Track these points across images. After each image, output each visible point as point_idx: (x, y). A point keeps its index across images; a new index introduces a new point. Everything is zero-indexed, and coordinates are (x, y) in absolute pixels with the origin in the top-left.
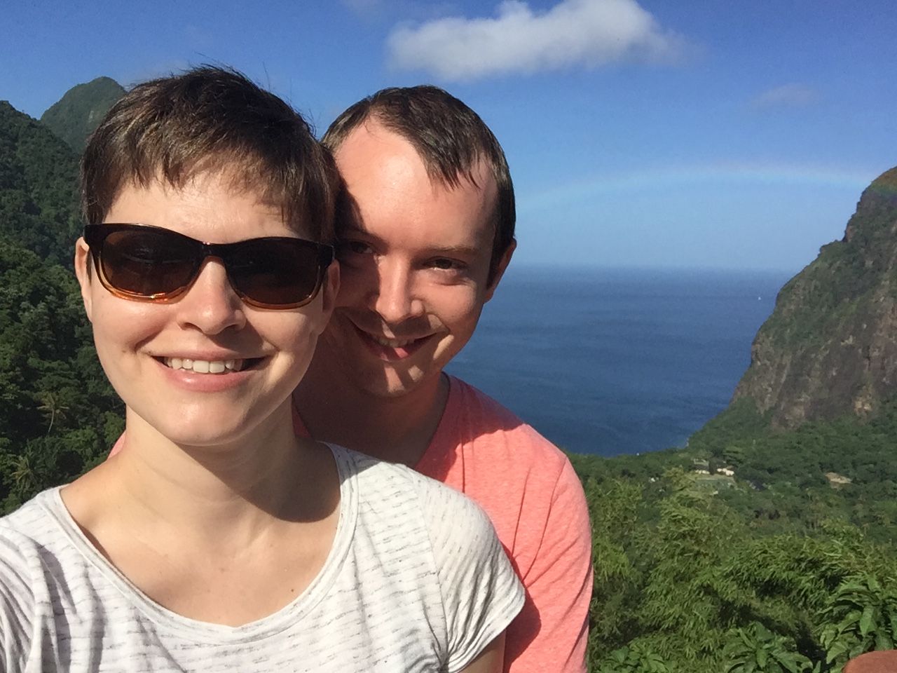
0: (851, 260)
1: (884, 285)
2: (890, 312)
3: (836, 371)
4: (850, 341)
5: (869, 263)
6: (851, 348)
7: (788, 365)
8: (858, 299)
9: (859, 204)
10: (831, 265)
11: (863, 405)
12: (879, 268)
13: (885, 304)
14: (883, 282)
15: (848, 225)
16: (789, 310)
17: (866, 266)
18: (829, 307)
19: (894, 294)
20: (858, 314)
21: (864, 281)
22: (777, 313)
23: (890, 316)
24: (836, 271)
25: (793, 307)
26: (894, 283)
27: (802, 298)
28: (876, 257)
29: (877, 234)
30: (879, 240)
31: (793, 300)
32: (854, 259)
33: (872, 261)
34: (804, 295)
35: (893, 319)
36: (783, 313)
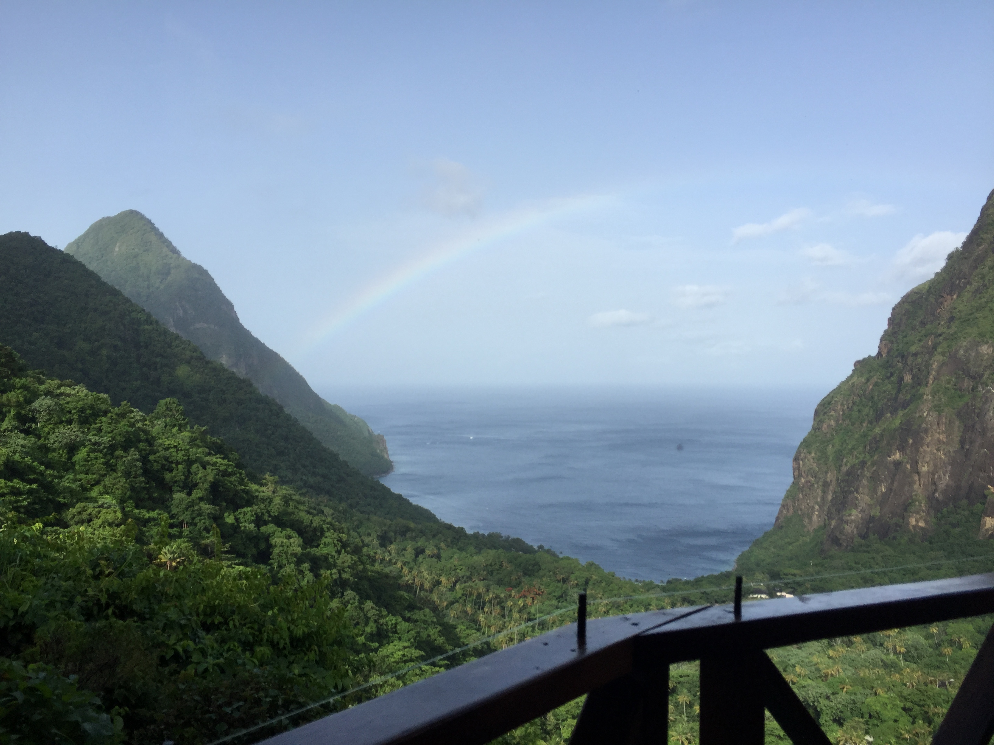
0: (889, 374)
1: (926, 400)
2: (935, 427)
3: (885, 487)
4: (897, 456)
5: (908, 378)
6: (898, 464)
7: (834, 482)
8: (901, 413)
9: (890, 319)
10: (868, 380)
11: (917, 521)
12: (919, 382)
13: (930, 418)
14: (925, 397)
15: (882, 340)
16: (829, 426)
17: (905, 381)
18: (870, 422)
19: (938, 408)
20: (902, 429)
21: (904, 396)
22: (816, 429)
23: (936, 430)
24: (874, 386)
25: (833, 423)
26: (936, 397)
27: (841, 413)
28: (914, 372)
29: (913, 349)
30: (915, 355)
31: (832, 416)
32: (892, 374)
33: (911, 376)
34: (843, 411)
35: (939, 433)
36: (823, 429)
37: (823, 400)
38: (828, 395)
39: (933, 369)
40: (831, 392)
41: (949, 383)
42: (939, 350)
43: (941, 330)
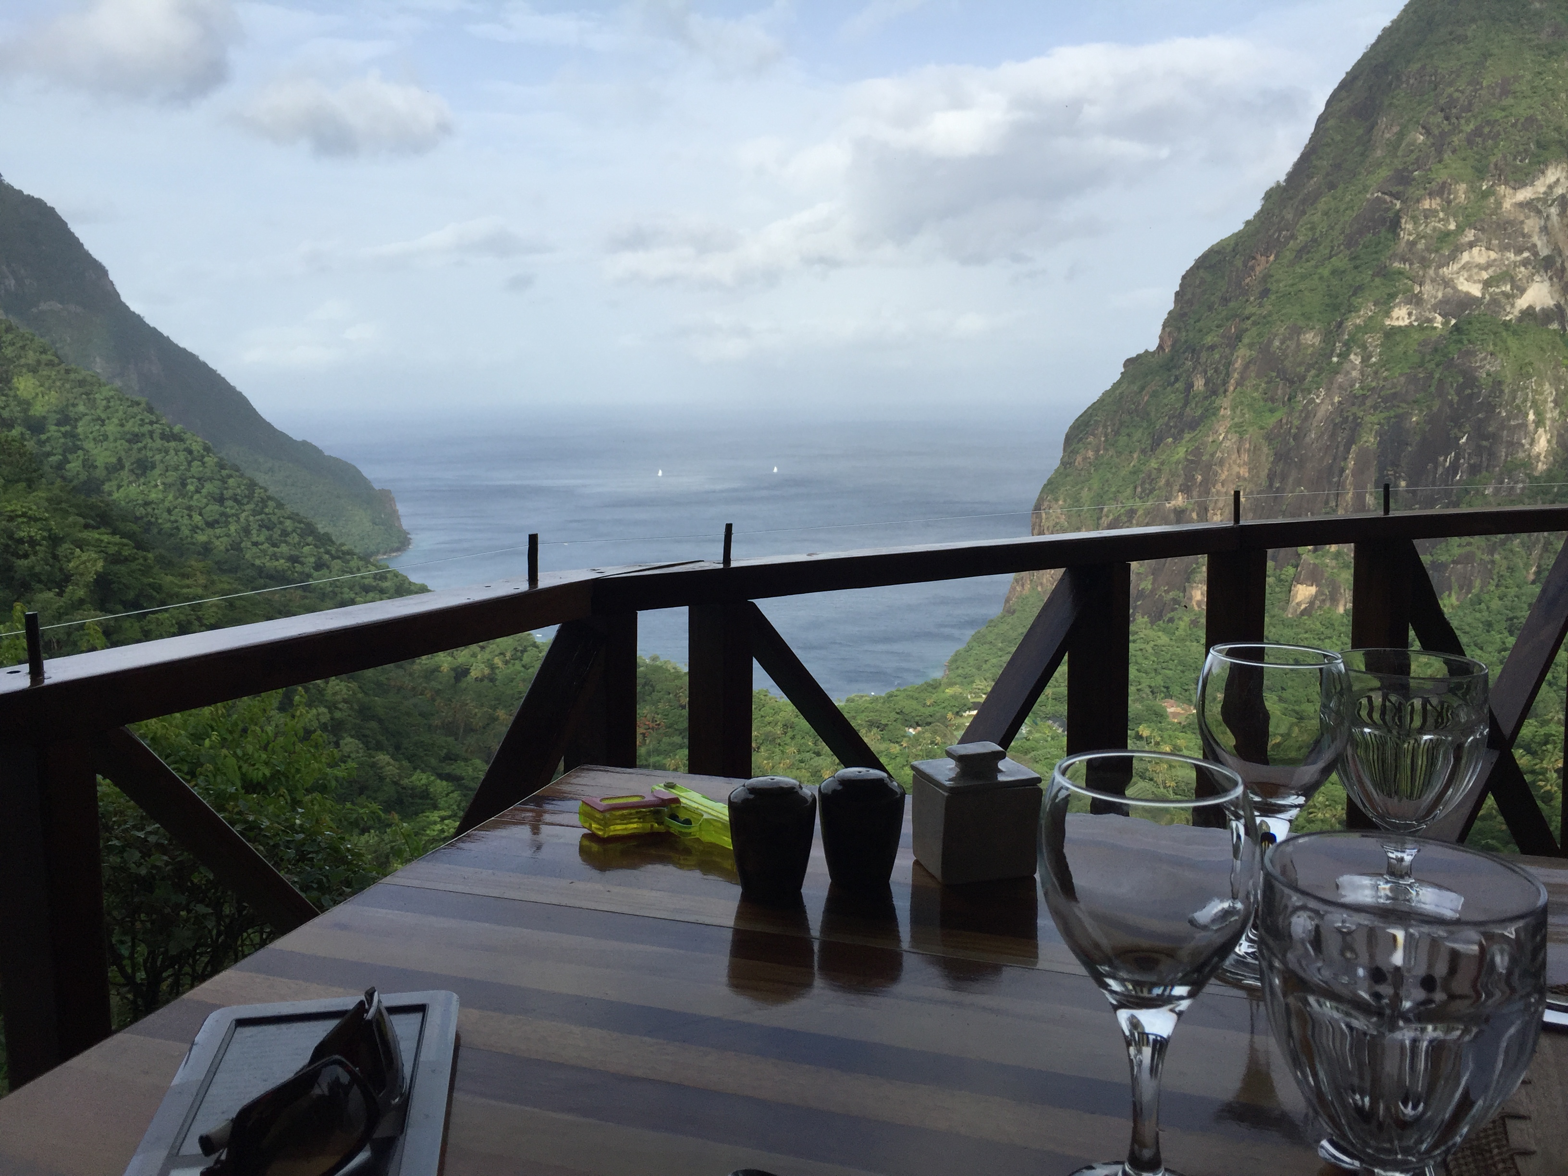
0: (1173, 379)
1: (1223, 416)
2: (1234, 456)
4: (1180, 500)
5: (1199, 384)
6: (1179, 512)
8: (1187, 436)
9: (1177, 294)
10: (1142, 388)
12: (1214, 390)
13: (1227, 444)
14: (1222, 412)
15: (1165, 326)
16: (1085, 459)
17: (1195, 388)
18: (1143, 451)
19: (1239, 428)
20: (1188, 460)
21: (1194, 411)
22: (1066, 464)
23: (1235, 462)
24: (1151, 396)
25: (1090, 454)
26: (1238, 412)
27: (1103, 439)
28: (1209, 375)
29: (1209, 340)
30: (1212, 348)
31: (1090, 443)
32: (1177, 380)
33: (1204, 381)
34: (1106, 435)
35: (1239, 466)
36: (1076, 464)
37: (1077, 420)
38: (1085, 412)
39: (1235, 370)
40: (1089, 408)
41: (1257, 390)
42: (1246, 341)
43: (1250, 309)
